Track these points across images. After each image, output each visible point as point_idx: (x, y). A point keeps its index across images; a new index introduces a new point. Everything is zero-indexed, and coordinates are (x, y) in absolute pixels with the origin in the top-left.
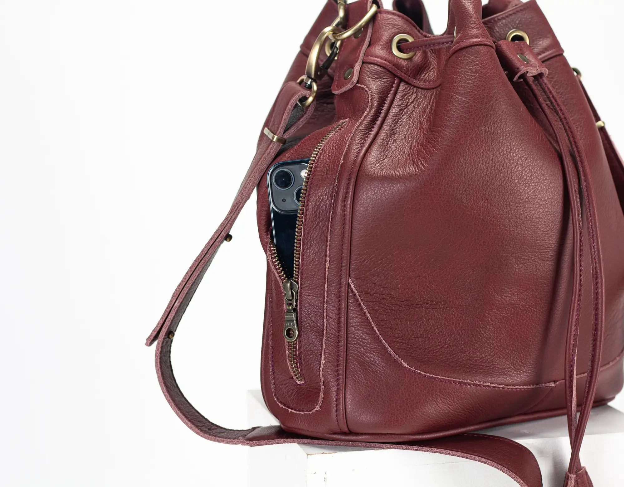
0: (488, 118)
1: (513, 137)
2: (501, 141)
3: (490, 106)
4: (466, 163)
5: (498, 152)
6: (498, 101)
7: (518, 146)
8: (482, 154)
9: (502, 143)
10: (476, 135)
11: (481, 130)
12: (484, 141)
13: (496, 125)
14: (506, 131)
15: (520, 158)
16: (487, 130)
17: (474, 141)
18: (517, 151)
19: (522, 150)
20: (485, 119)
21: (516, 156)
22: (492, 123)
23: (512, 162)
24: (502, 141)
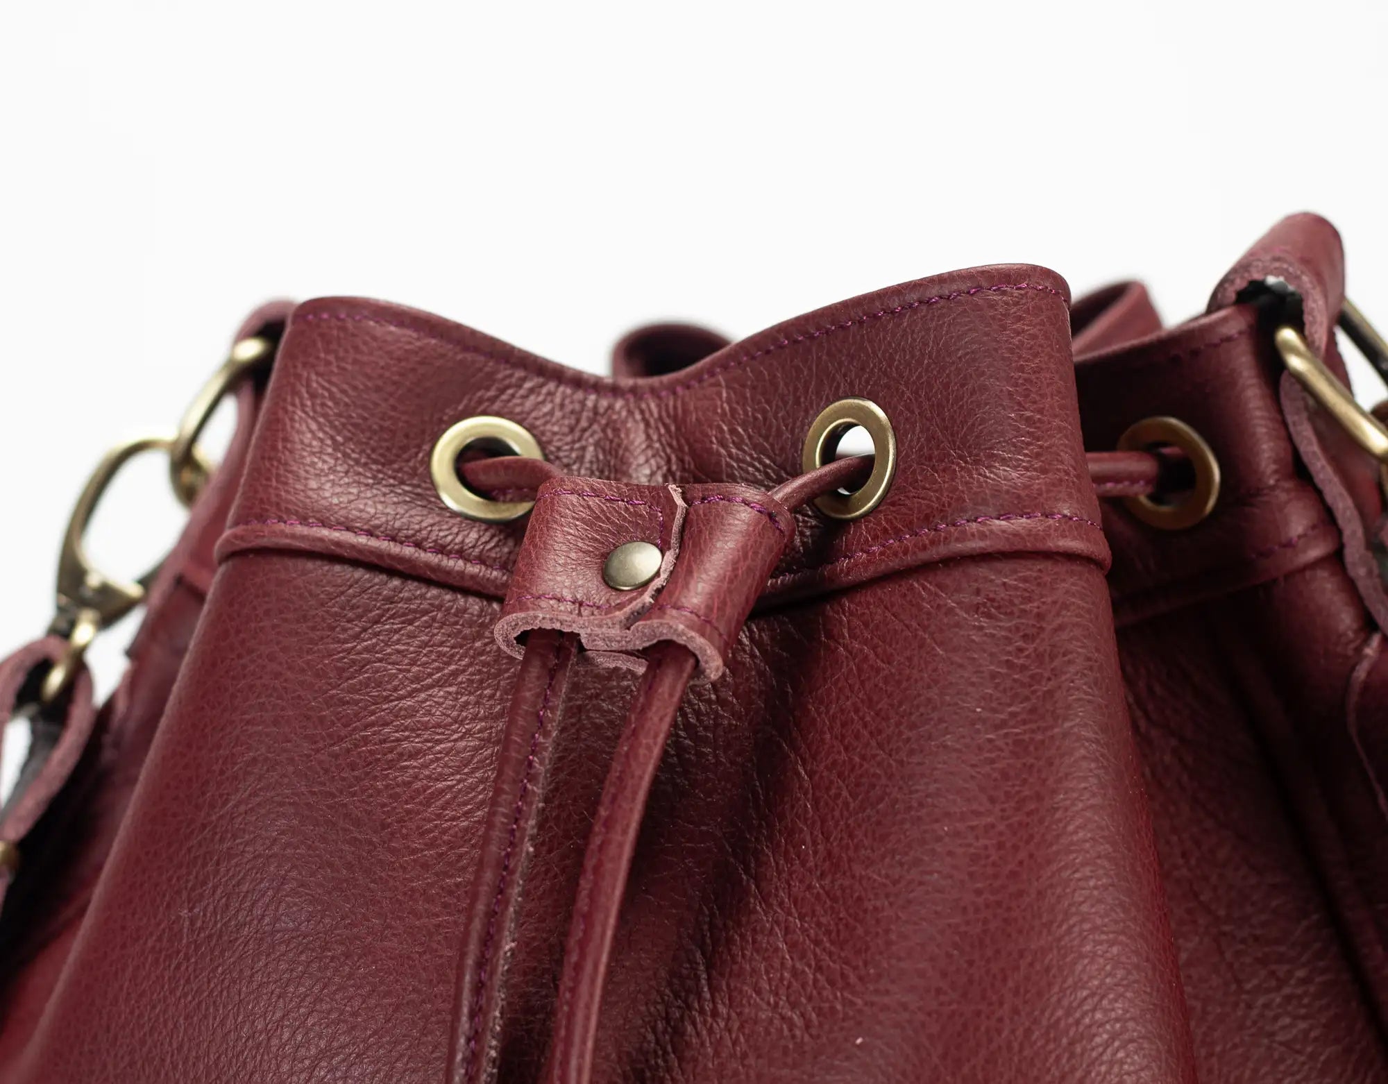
0: (210, 868)
1: (303, 957)
2: (247, 973)
3: (221, 817)
4: (116, 1055)
5: (230, 1023)
6: (258, 799)
7: (318, 1000)
8: (170, 1025)
9: (250, 982)
10: (160, 939)
11: (179, 917)
12: (183, 968)
13: (234, 904)
14: (273, 933)
15: (322, 1054)
16: (199, 924)
17: (147, 966)
18: (310, 1022)
19: (337, 1022)
20: (198, 873)
21: (307, 1043)
22: (219, 891)
23: (285, 1067)
24: (252, 976)
